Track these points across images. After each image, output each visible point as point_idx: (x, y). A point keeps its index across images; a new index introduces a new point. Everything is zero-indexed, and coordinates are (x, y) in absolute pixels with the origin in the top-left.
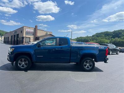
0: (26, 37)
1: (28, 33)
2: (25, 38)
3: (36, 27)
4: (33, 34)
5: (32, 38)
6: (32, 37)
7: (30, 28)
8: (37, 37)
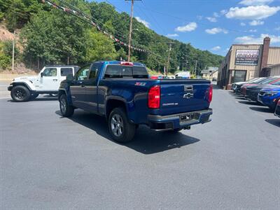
0: (235, 70)
1: (240, 60)
2: (233, 72)
3: (267, 40)
4: (256, 62)
5: (251, 72)
6: (251, 70)
7: (247, 46)
8: (264, 69)
